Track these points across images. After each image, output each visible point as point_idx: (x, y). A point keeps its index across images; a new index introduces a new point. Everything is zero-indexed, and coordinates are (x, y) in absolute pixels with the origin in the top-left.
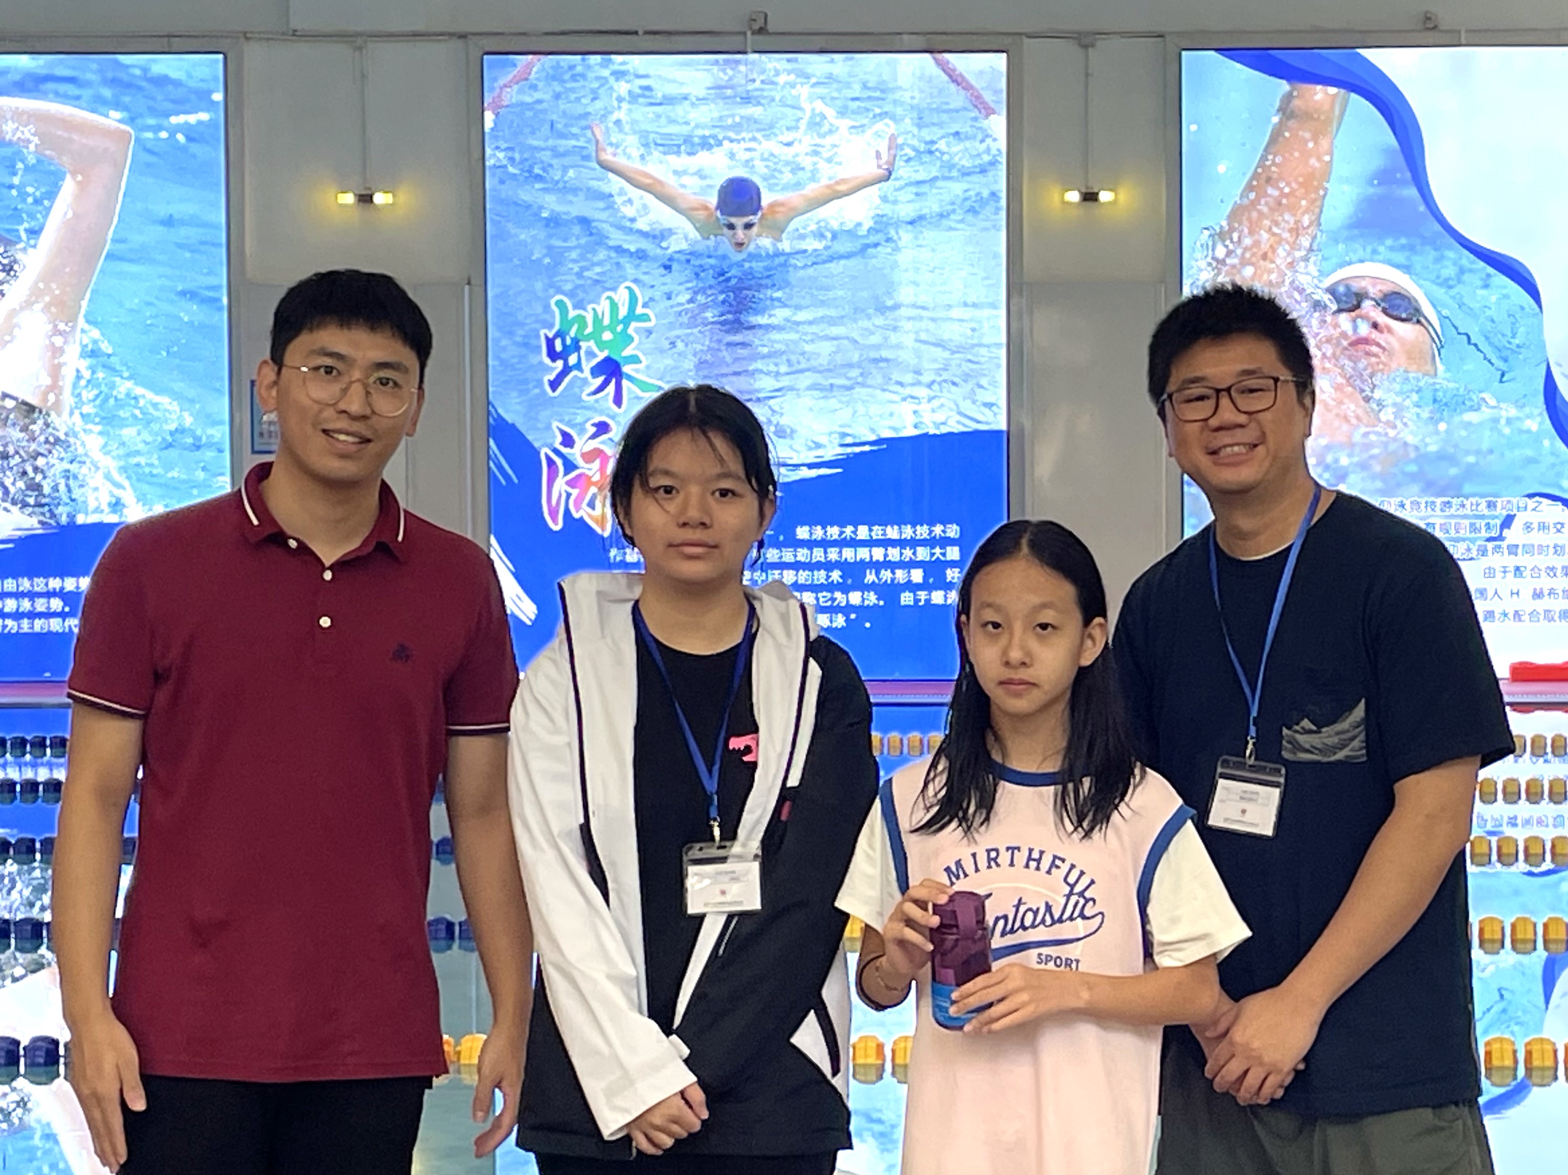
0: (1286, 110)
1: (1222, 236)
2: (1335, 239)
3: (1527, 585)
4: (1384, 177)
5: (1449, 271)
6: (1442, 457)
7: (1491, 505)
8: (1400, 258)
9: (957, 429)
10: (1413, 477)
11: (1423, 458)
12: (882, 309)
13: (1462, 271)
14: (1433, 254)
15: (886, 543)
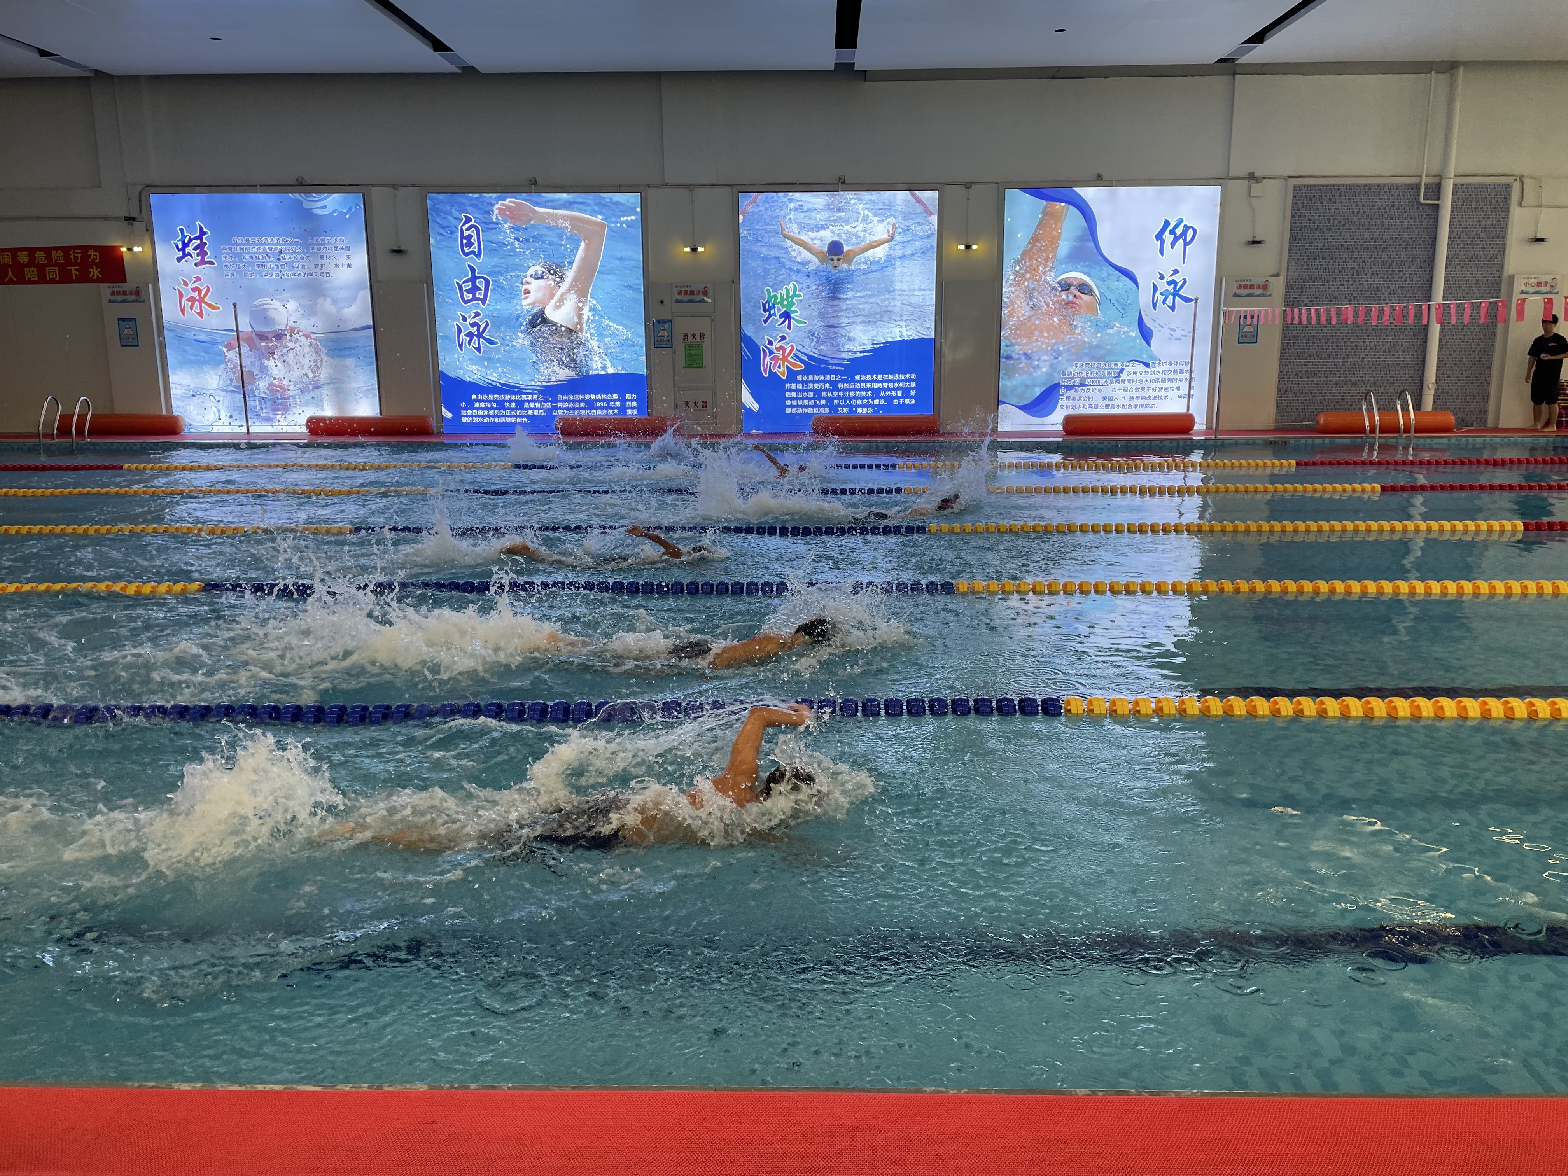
0: (1045, 213)
1: (1018, 262)
2: (1061, 263)
3: (1128, 394)
4: (1081, 239)
5: (1105, 275)
6: (1098, 346)
7: (1116, 365)
8: (1086, 270)
9: (916, 337)
10: (1087, 354)
11: (1091, 347)
12: (889, 292)
13: (1109, 274)
14: (1098, 268)
15: (888, 381)
